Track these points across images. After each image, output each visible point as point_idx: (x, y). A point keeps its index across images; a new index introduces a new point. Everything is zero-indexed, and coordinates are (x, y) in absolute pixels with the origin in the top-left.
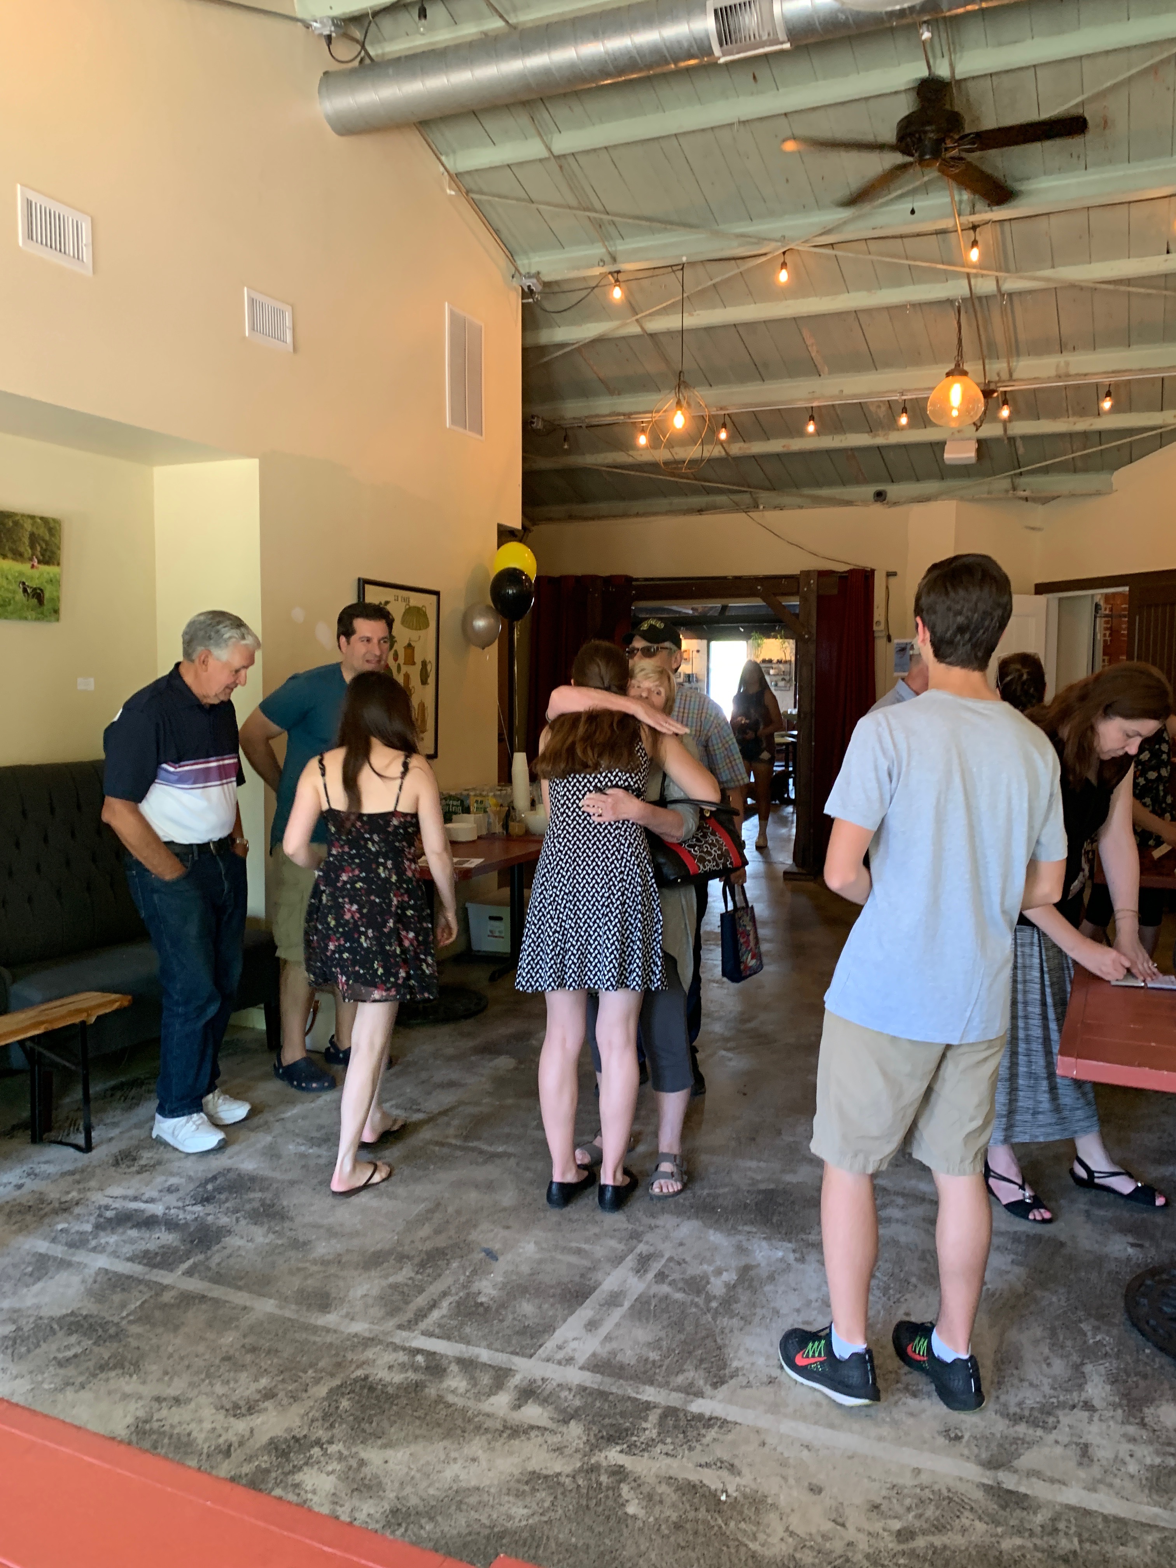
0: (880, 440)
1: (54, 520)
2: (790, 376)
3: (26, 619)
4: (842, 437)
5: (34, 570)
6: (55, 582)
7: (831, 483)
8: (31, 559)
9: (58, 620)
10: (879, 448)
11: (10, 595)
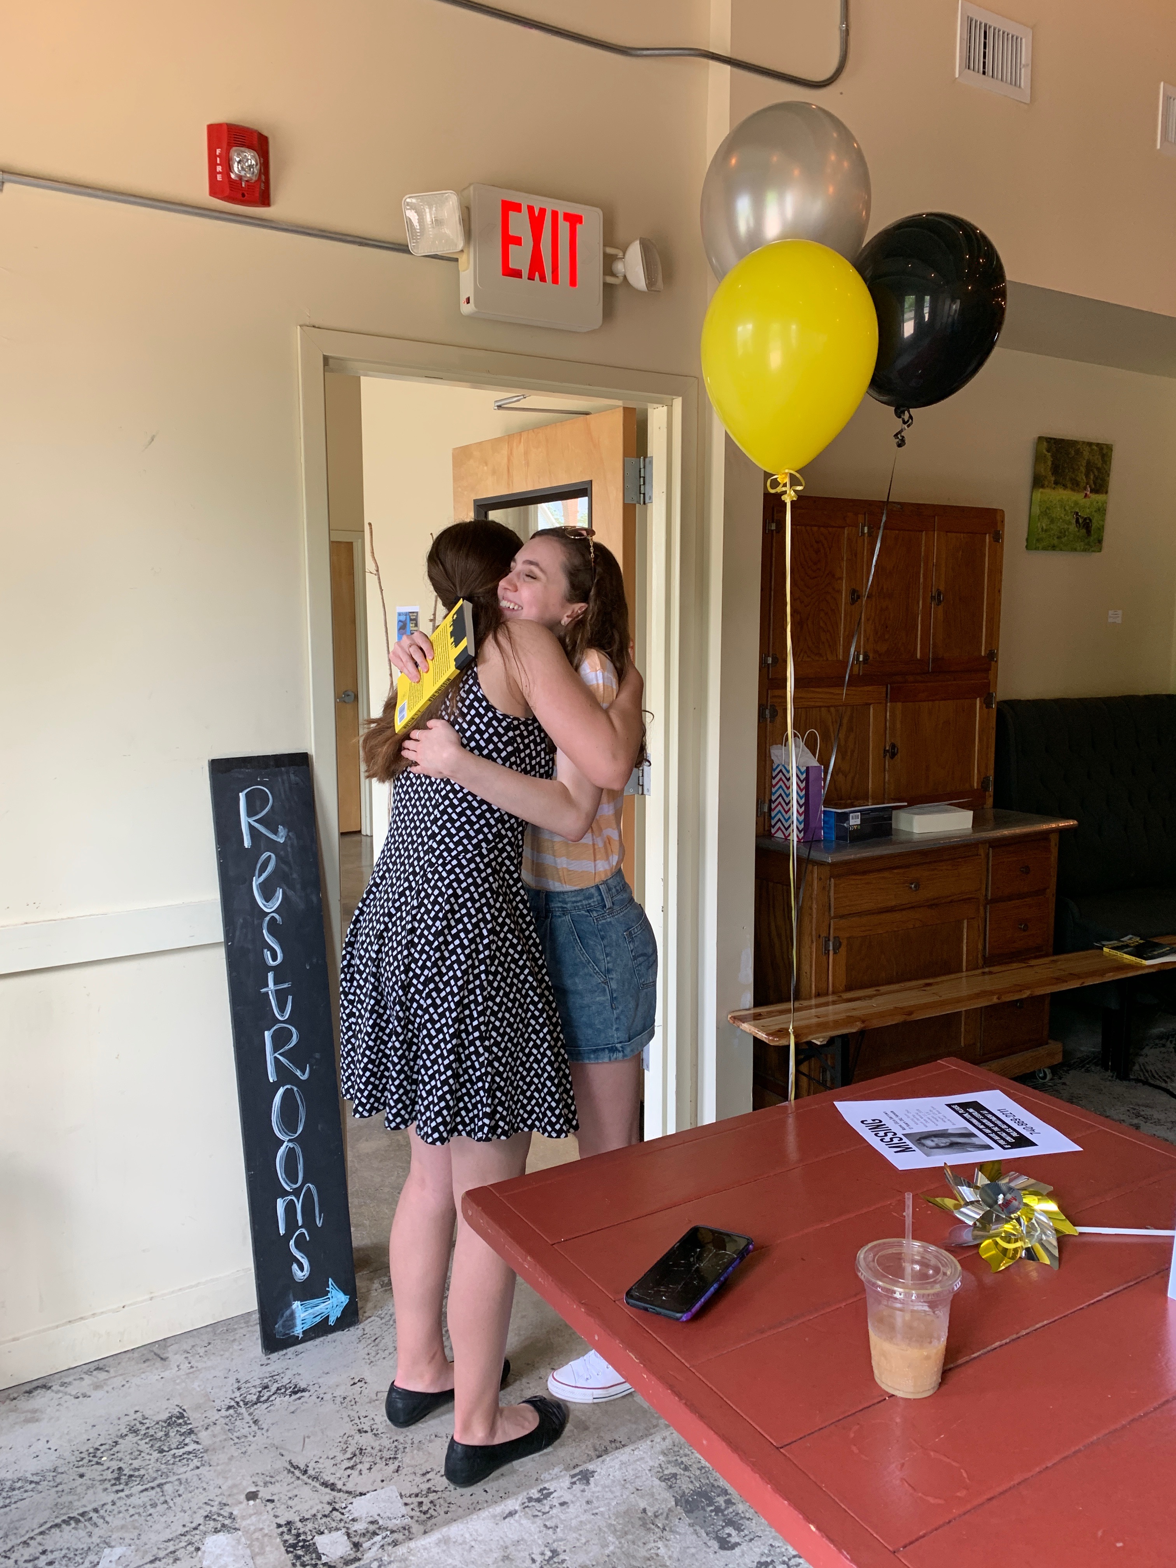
1: (1108, 445)
3: (1075, 550)
5: (1087, 499)
6: (1102, 510)
8: (1085, 489)
9: (1100, 551)
11: (1066, 526)
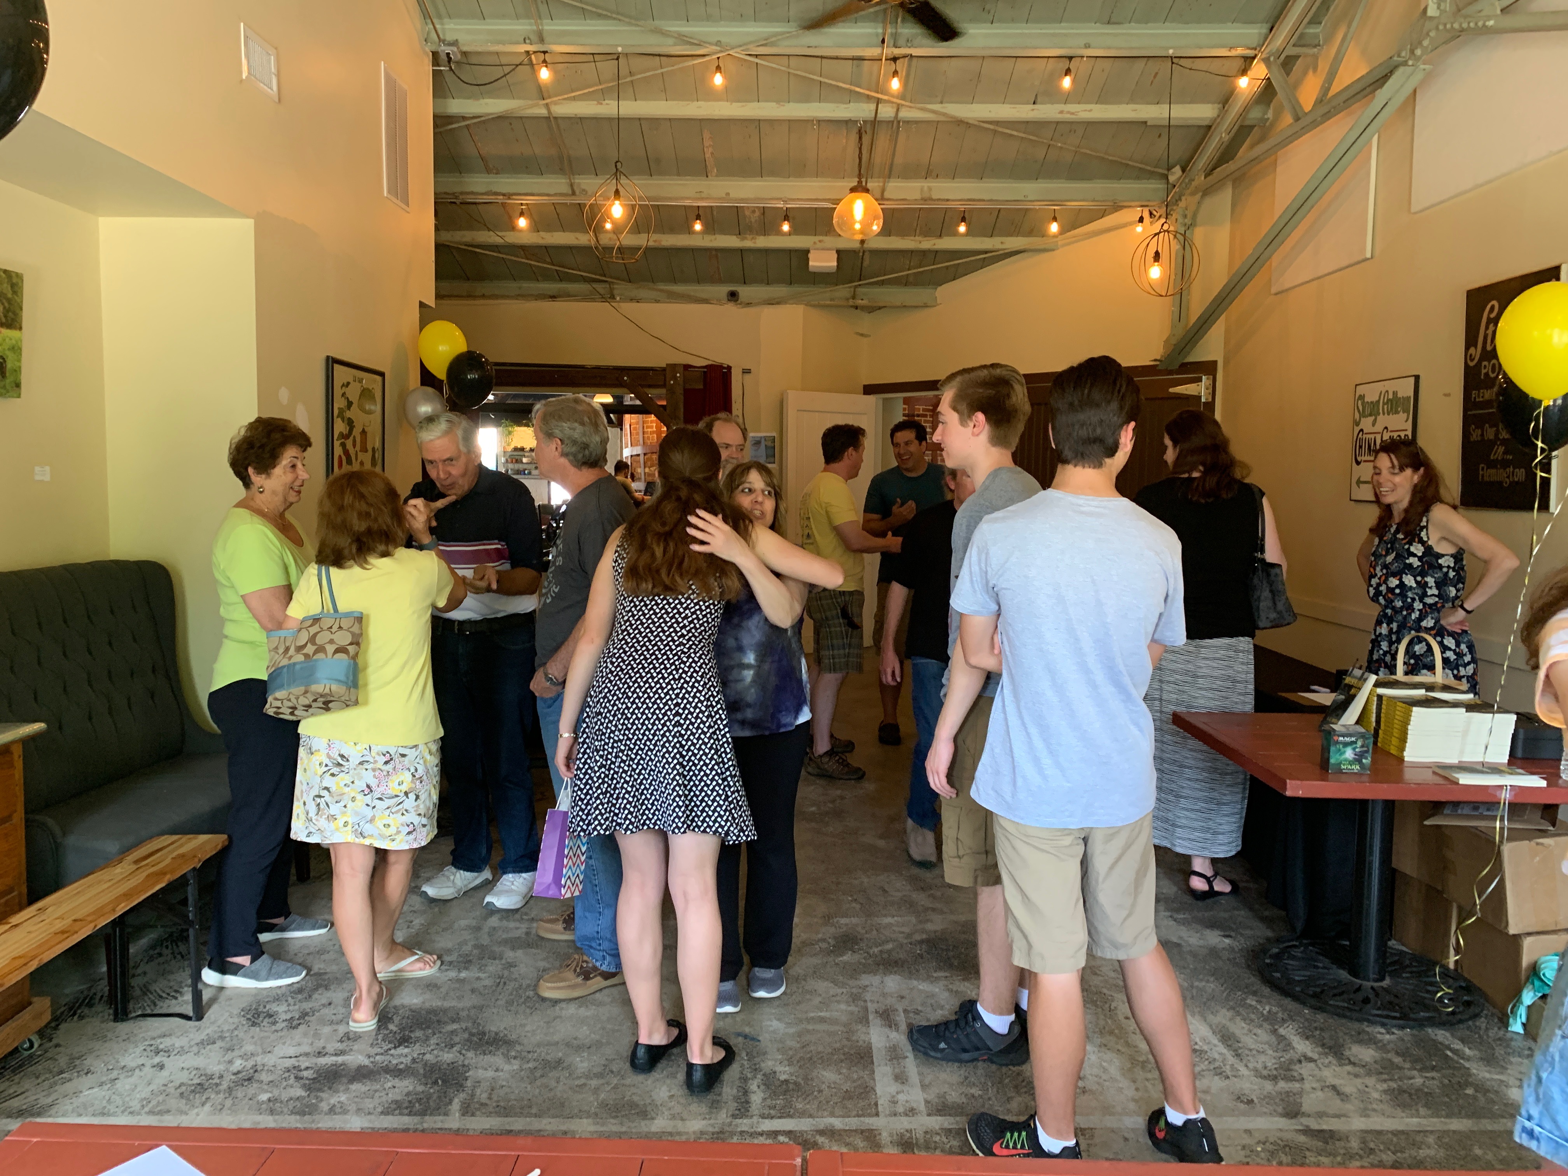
0: (748, 243)
1: (17, 274)
2: (679, 174)
4: (713, 237)
6: (16, 349)
7: (685, 280)
9: (19, 396)
10: (742, 251)
